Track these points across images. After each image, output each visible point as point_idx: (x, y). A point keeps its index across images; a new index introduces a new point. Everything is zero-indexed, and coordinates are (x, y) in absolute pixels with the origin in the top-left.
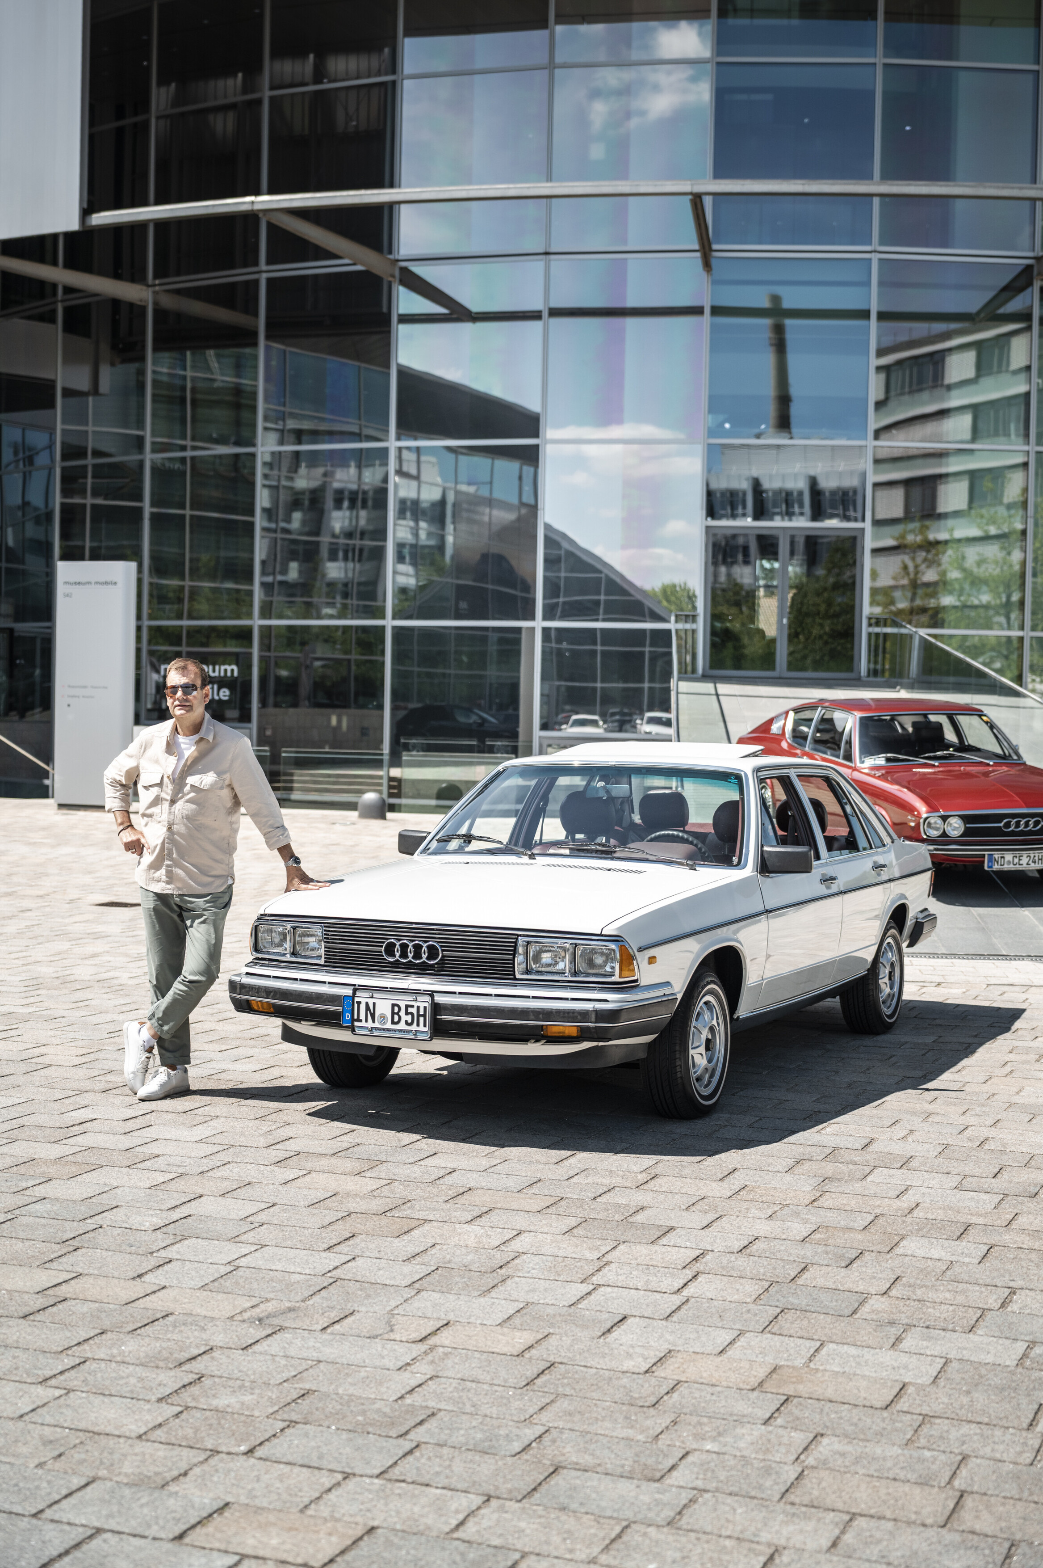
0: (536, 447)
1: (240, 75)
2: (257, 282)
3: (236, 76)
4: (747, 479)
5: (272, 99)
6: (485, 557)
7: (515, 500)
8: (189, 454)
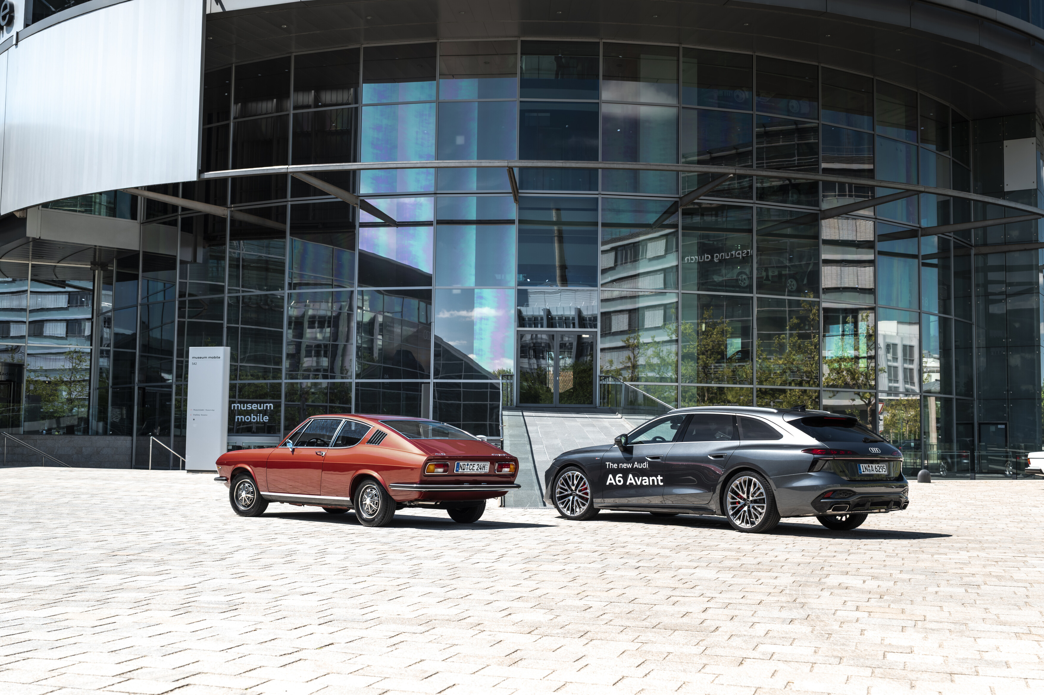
0: (430, 291)
1: (275, 100)
2: (285, 207)
3: (273, 101)
4: (544, 310)
5: (294, 114)
6: (399, 352)
7: (416, 320)
8: (241, 294)
